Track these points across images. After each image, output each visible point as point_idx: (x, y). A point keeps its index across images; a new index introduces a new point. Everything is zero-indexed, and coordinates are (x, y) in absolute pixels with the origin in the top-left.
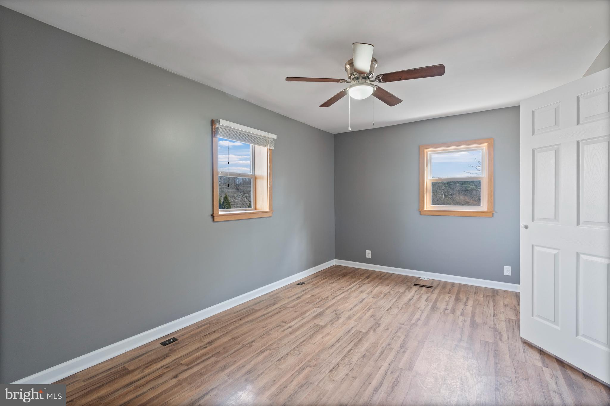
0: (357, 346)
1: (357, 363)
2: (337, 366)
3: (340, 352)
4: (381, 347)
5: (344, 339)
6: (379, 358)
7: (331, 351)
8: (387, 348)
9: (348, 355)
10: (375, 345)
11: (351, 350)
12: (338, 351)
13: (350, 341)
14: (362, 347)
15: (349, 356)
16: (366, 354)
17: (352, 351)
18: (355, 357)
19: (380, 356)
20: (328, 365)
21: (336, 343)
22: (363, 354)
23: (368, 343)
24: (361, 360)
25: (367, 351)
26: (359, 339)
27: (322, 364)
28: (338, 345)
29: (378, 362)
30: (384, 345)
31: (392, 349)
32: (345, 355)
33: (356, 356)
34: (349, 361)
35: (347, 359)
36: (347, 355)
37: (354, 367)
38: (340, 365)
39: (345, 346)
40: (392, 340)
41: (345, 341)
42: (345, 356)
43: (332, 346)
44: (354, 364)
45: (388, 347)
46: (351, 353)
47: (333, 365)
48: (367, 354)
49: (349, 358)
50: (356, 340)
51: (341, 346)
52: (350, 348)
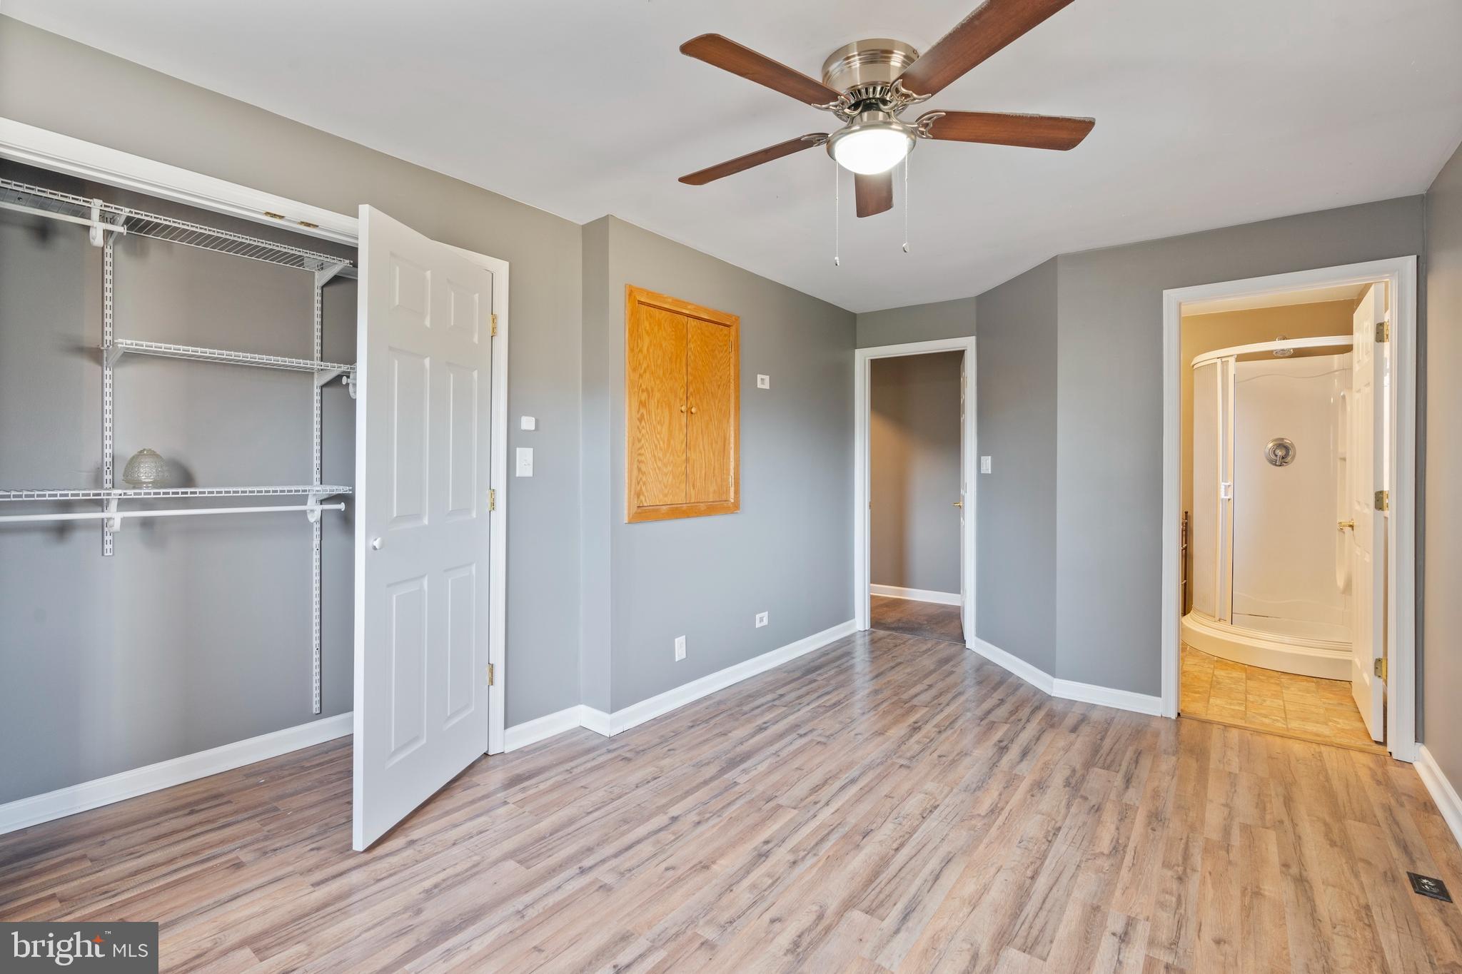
0: (882, 859)
1: (884, 819)
2: (924, 816)
3: (925, 845)
4: (818, 857)
5: (918, 882)
6: (833, 830)
7: (944, 850)
8: (806, 852)
9: (904, 836)
10: (834, 860)
11: (897, 850)
12: (930, 847)
13: (902, 874)
14: (870, 858)
15: (901, 834)
16: (861, 838)
17: (895, 846)
18: (886, 832)
19: (828, 834)
20: (945, 818)
21: (938, 868)
22: (870, 838)
23: (850, 867)
24: (875, 825)
25: (858, 847)
26: (878, 881)
27: (957, 819)
28: (934, 864)
29: (839, 822)
30: (810, 861)
31: (794, 850)
32: (911, 836)
33: (885, 835)
34: (900, 824)
35: (906, 828)
36: (907, 836)
37: (890, 814)
38: (919, 817)
39: (913, 861)
40: (779, 878)
41: (915, 876)
42: (911, 834)
43: (948, 861)
44: (890, 819)
45: (800, 857)
46: (898, 842)
47: (933, 816)
48: (858, 838)
49: (900, 829)
50: (884, 877)
51: (925, 863)
52: (900, 853)
